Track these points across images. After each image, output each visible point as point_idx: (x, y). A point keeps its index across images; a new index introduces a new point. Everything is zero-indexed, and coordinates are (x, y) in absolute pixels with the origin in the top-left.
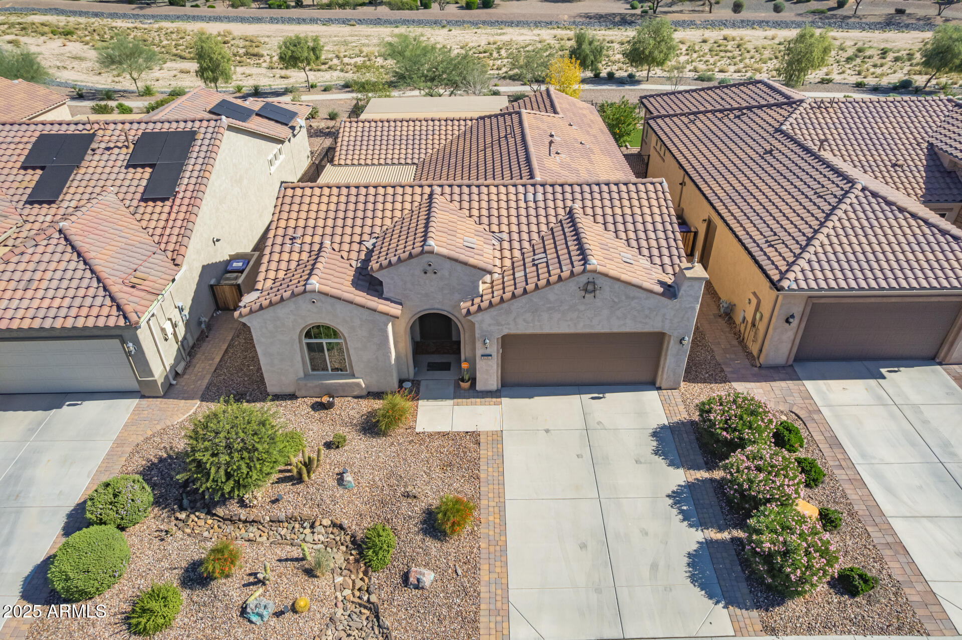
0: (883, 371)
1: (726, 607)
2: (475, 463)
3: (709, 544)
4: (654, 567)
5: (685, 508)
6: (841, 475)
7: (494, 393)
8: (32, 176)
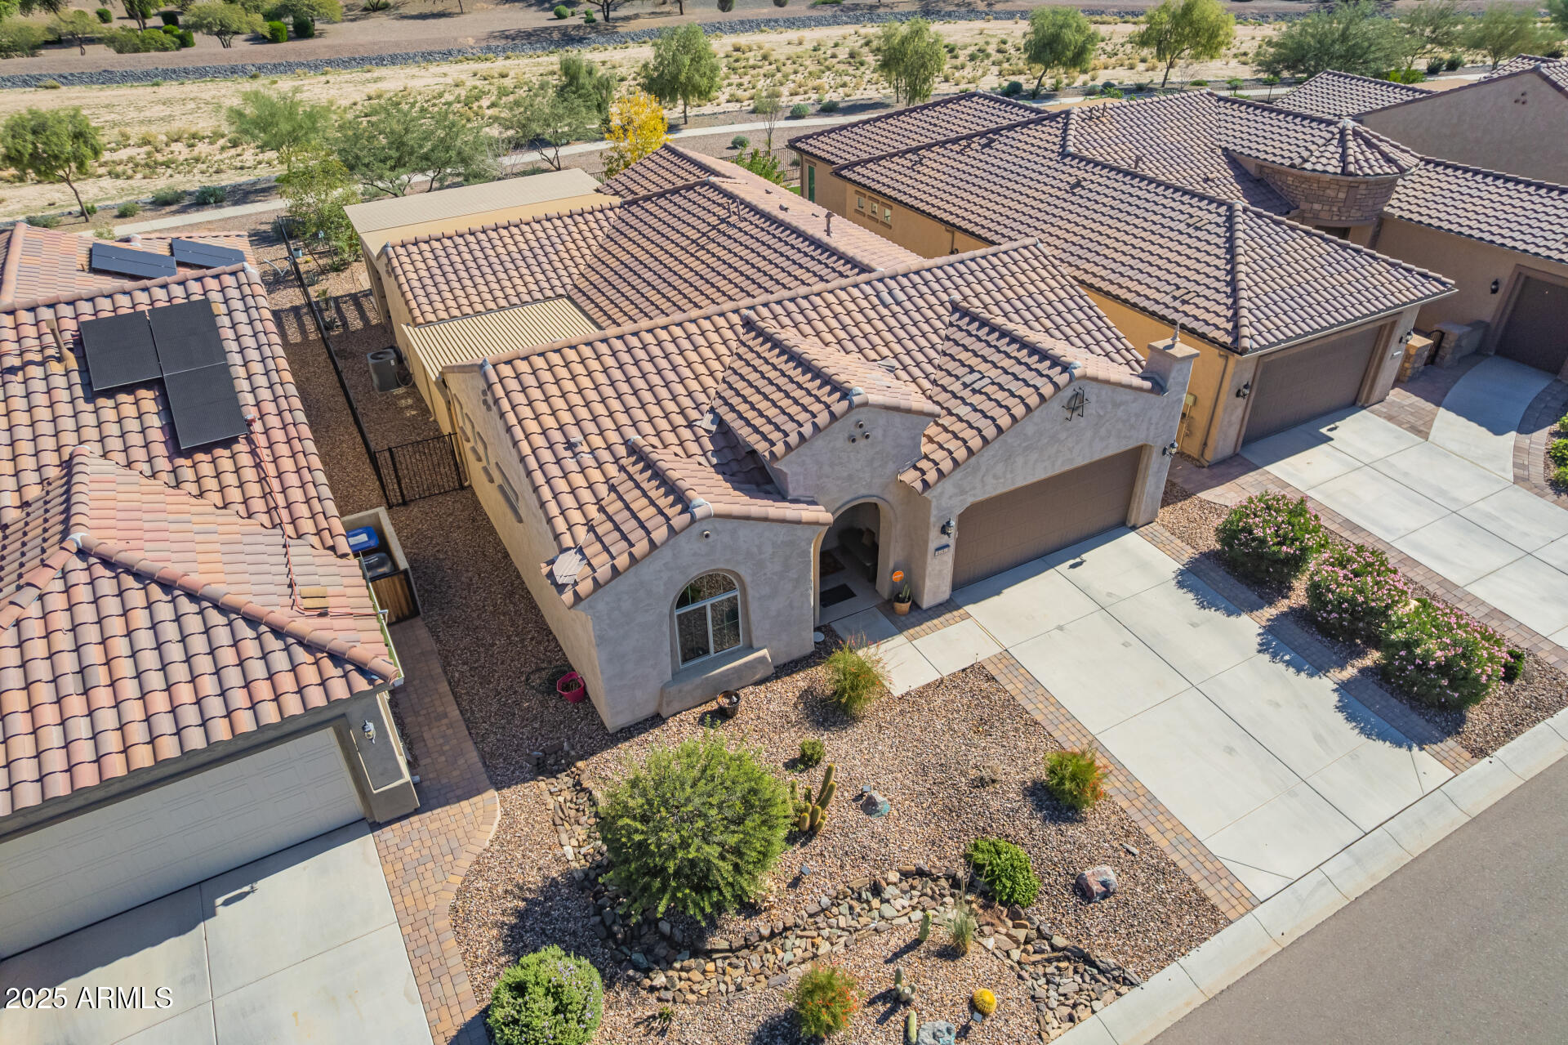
0: (1324, 430)
1: (1422, 749)
2: (1010, 702)
3: (1345, 688)
4: (1319, 739)
5: (1287, 657)
6: (1389, 560)
7: (950, 604)
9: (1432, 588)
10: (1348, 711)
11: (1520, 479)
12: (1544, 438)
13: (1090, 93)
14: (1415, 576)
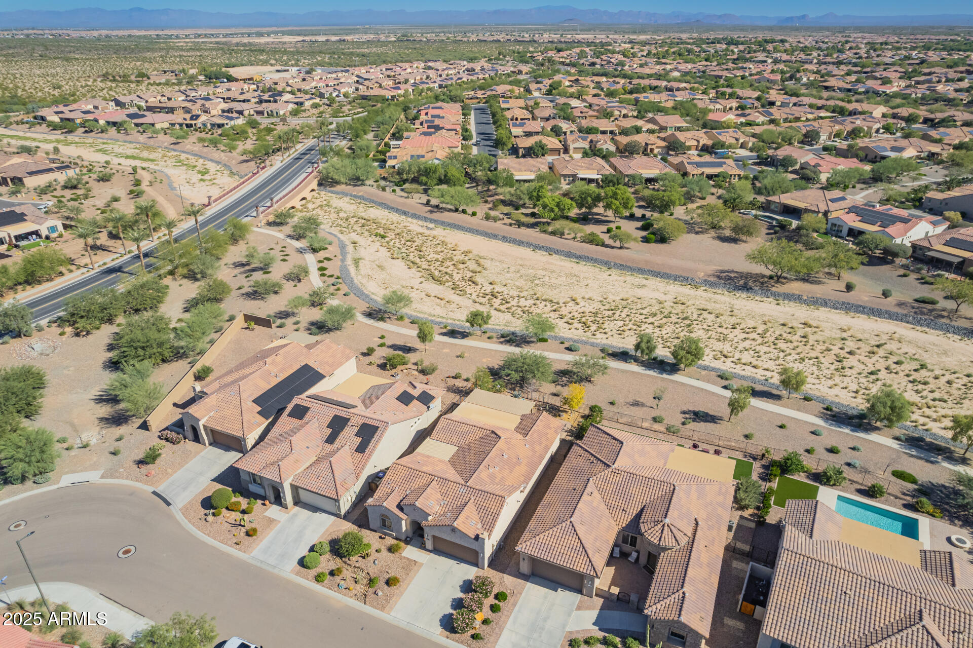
0: (559, 589)
1: (442, 629)
2: (410, 570)
3: (451, 614)
4: (433, 613)
5: (453, 603)
6: (506, 613)
7: (430, 551)
8: (330, 431)
9: (500, 623)
10: (445, 616)
11: (571, 633)
12: (601, 635)
13: (897, 438)
14: (502, 619)
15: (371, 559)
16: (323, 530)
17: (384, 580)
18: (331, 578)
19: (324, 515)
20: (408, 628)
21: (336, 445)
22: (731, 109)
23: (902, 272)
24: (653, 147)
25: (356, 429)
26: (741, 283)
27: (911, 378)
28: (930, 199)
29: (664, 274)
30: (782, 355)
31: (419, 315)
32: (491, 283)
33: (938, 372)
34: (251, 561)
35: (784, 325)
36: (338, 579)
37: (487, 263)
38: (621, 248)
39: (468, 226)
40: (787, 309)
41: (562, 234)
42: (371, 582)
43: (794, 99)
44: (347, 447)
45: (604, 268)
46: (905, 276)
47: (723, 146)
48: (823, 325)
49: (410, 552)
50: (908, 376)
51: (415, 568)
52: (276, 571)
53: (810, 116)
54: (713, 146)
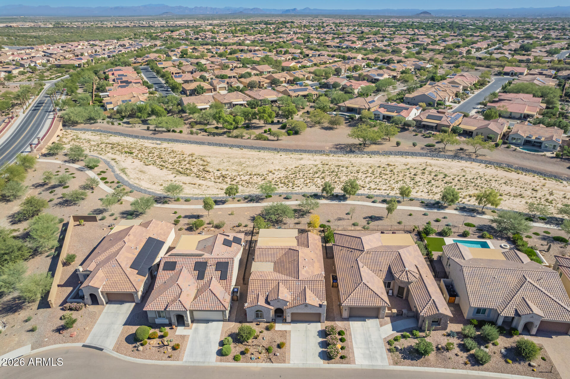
0: (366, 320)
1: (323, 360)
2: (286, 336)
3: (323, 351)
5: (320, 345)
6: (349, 340)
7: (290, 323)
8: (197, 272)
9: (350, 346)
10: (320, 353)
11: (385, 338)
12: (399, 334)
13: (456, 209)
14: (349, 344)
15: (260, 338)
16: (220, 332)
17: (276, 346)
18: (243, 356)
19: (215, 323)
20: (304, 367)
21: (206, 279)
22: (289, 59)
23: (414, 133)
24: (263, 83)
25: (214, 267)
26: (348, 149)
27: (445, 182)
28: (407, 98)
29: (309, 151)
30: (387, 181)
31: (187, 196)
32: (218, 170)
33: (452, 177)
34: (184, 364)
35: (379, 167)
36: (248, 355)
37: (208, 160)
38: (278, 140)
39: (183, 139)
40: (376, 159)
41: (242, 137)
42: (268, 350)
43: (318, 53)
44: (214, 279)
45: (276, 152)
46: (416, 135)
47: (299, 80)
48: (397, 164)
49: (279, 327)
50: (443, 181)
51: (288, 334)
52: (206, 364)
53: (331, 61)
54: (294, 80)
